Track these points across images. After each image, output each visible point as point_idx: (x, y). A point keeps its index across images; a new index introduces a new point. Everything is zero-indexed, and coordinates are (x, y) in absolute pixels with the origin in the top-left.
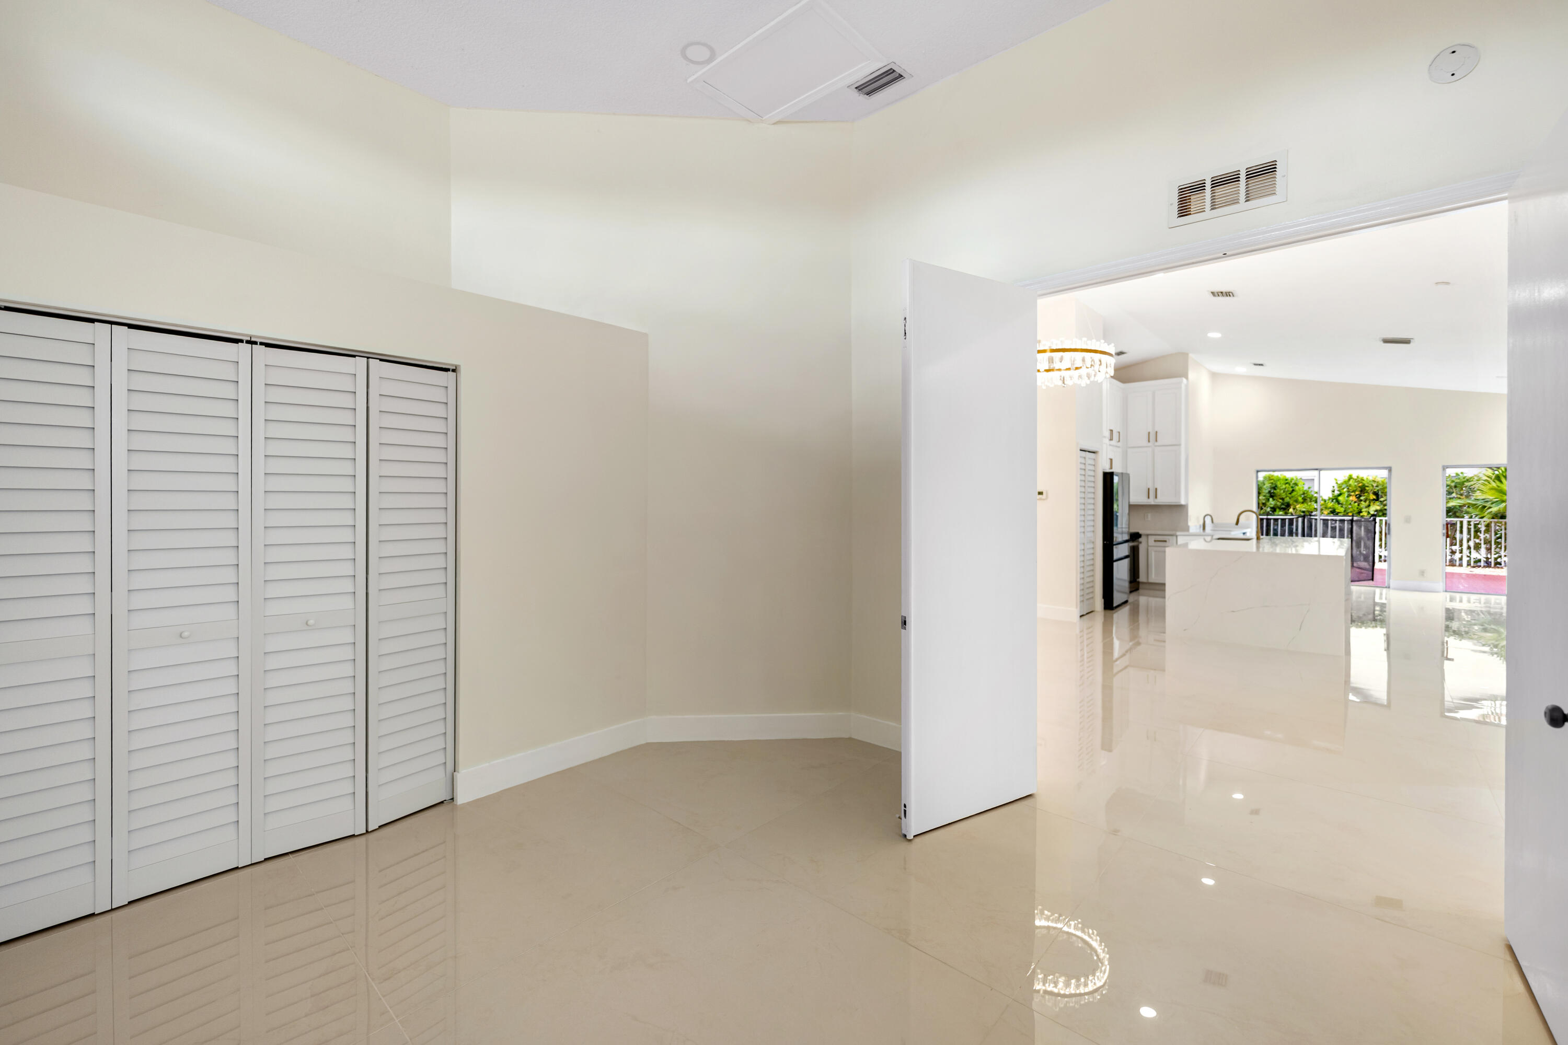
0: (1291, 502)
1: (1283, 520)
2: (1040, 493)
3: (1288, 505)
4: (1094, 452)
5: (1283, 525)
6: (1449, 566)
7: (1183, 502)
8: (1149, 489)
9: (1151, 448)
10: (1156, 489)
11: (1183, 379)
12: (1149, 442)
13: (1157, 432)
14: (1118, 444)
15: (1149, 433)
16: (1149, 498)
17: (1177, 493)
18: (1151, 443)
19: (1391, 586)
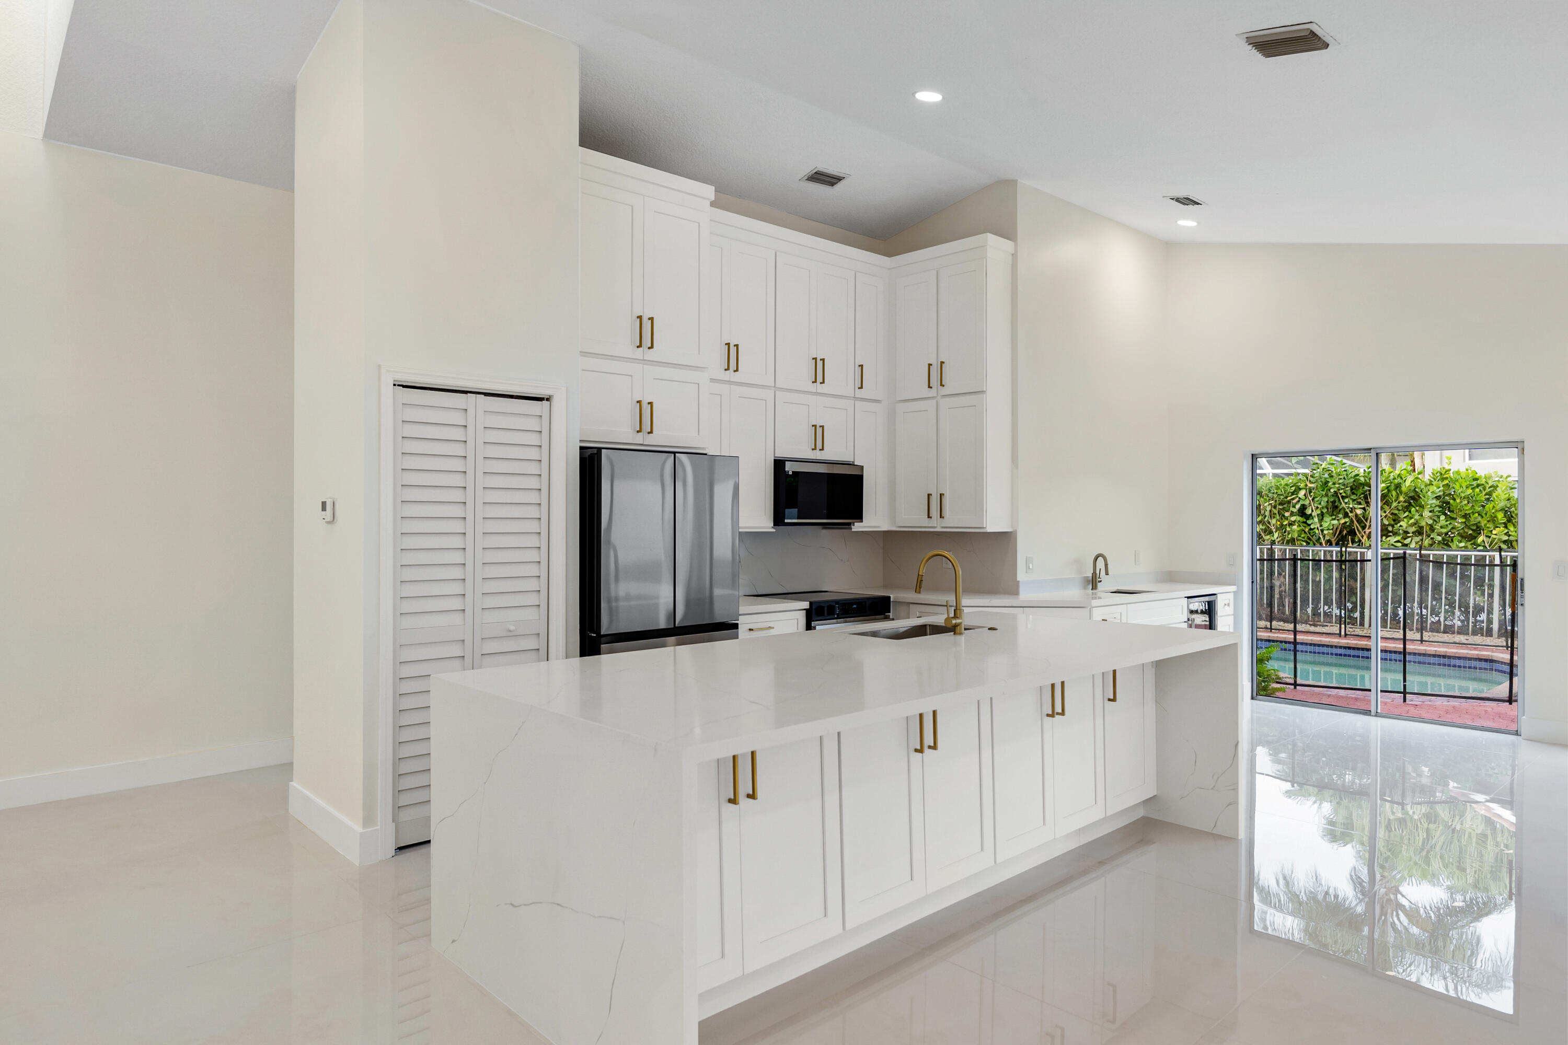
2: (324, 507)
4: (539, 399)
8: (929, 495)
9: (934, 401)
10: (941, 495)
11: (990, 237)
12: (930, 387)
13: (942, 363)
14: (860, 394)
15: (930, 365)
16: (929, 517)
17: (978, 505)
18: (934, 389)
19: (1523, 731)
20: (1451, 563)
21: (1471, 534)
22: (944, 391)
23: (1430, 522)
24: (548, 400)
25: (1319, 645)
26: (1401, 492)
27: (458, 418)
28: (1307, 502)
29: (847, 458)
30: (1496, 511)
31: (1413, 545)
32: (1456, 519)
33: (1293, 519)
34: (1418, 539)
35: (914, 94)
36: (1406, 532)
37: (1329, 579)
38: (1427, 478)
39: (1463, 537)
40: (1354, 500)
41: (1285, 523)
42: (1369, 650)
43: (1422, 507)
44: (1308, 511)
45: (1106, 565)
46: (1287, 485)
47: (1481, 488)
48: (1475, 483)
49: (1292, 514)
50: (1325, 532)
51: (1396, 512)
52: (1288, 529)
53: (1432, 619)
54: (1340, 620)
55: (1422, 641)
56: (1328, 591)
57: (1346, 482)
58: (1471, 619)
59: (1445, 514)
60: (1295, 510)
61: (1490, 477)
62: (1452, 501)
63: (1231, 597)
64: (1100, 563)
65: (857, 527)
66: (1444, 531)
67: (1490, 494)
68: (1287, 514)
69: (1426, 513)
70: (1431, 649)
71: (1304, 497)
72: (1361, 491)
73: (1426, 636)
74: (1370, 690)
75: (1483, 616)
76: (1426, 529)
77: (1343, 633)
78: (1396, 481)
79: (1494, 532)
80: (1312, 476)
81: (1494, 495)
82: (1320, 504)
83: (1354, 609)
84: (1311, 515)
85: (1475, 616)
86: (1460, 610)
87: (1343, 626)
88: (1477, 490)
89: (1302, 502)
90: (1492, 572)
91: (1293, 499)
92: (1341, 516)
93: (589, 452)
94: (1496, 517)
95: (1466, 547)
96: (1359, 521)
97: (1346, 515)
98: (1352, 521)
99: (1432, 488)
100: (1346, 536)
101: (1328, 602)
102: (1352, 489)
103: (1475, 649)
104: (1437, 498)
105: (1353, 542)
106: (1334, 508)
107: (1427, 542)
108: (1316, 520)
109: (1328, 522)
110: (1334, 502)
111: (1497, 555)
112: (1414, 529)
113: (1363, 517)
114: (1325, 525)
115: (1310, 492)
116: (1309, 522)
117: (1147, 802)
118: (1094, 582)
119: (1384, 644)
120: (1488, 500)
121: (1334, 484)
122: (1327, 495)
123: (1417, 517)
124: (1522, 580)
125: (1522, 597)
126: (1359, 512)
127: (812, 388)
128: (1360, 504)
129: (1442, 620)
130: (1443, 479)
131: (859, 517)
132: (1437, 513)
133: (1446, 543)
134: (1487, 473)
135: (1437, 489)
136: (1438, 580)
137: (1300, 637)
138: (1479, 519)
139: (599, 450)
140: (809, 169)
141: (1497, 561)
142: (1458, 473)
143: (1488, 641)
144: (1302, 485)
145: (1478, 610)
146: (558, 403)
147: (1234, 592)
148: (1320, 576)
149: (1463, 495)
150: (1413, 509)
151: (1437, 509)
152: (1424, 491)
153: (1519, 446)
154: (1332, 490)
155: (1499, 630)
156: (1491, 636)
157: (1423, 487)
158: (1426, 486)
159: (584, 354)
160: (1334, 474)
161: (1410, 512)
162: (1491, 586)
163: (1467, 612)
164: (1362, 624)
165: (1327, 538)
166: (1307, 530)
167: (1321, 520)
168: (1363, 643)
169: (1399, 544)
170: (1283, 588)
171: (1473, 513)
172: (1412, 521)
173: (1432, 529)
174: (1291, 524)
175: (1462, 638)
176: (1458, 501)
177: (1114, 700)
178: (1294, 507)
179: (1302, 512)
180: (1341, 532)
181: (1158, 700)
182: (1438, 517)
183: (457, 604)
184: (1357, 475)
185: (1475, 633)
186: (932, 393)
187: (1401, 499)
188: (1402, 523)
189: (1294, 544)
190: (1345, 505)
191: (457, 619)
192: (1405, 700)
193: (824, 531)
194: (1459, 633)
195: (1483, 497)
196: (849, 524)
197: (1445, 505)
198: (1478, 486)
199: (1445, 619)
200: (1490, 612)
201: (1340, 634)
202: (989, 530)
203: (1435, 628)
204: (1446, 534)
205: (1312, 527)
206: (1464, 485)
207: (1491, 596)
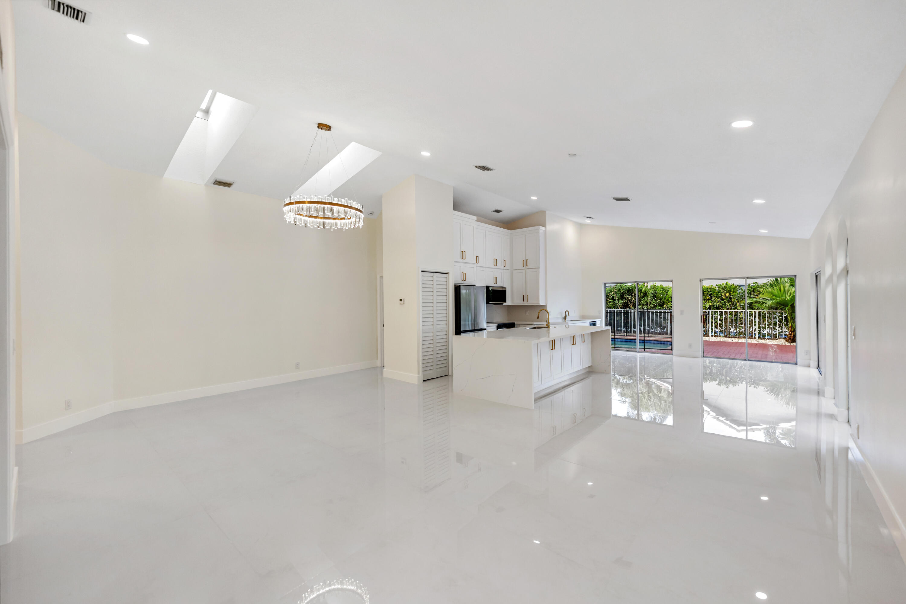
0: (665, 301)
1: (660, 312)
2: (401, 300)
3: (664, 303)
4: (446, 273)
5: (660, 316)
6: (749, 338)
7: (542, 303)
8: (524, 295)
9: (525, 270)
10: (527, 295)
11: (540, 227)
12: (523, 266)
13: (527, 260)
14: (505, 268)
15: (523, 260)
16: (524, 301)
17: (538, 298)
18: (524, 267)
19: (673, 354)
20: (656, 312)
21: (661, 305)
22: (528, 267)
23: (650, 301)
24: (448, 273)
25: (619, 339)
26: (642, 292)
27: (431, 279)
28: (614, 296)
29: (502, 286)
30: (669, 298)
31: (645, 308)
32: (657, 300)
33: (610, 301)
34: (647, 306)
35: (530, 197)
36: (643, 304)
37: (621, 319)
38: (649, 287)
39: (660, 305)
40: (628, 295)
41: (608, 302)
42: (636, 340)
43: (648, 297)
44: (615, 298)
45: (569, 314)
46: (608, 290)
47: (664, 291)
48: (663, 289)
49: (610, 299)
50: (620, 305)
51: (640, 298)
52: (609, 304)
53: (651, 331)
54: (625, 332)
55: (648, 336)
56: (621, 323)
57: (626, 289)
58: (662, 330)
59: (654, 299)
60: (610, 298)
61: (667, 287)
62: (656, 295)
63: (600, 322)
64: (567, 313)
65: (504, 304)
66: (654, 304)
67: (667, 292)
68: (608, 299)
69: (649, 299)
70: (651, 339)
71: (613, 294)
72: (630, 292)
73: (649, 335)
74: (636, 348)
75: (665, 330)
76: (649, 303)
77: (626, 335)
78: (640, 289)
79: (668, 304)
80: (616, 287)
81: (668, 293)
82: (618, 296)
83: (628, 328)
84: (615, 299)
85: (663, 329)
86: (659, 327)
87: (626, 333)
88: (663, 291)
89: (612, 296)
90: (668, 315)
91: (610, 295)
92: (624, 299)
93: (456, 286)
94: (669, 299)
95: (660, 308)
96: (630, 301)
97: (626, 299)
98: (627, 301)
99: (651, 291)
100: (625, 305)
101: (621, 327)
102: (627, 291)
103: (663, 338)
104: (652, 294)
105: (628, 308)
106: (622, 297)
107: (649, 307)
108: (617, 301)
109: (621, 301)
110: (622, 295)
111: (669, 310)
112: (645, 303)
113: (631, 300)
114: (620, 302)
115: (615, 292)
116: (615, 302)
117: (589, 367)
118: (565, 318)
119: (640, 338)
120: (666, 294)
121: (622, 290)
122: (620, 293)
123: (646, 299)
124: (673, 315)
125: (673, 320)
126: (630, 298)
127: (494, 267)
128: (630, 296)
129: (654, 331)
130: (654, 288)
131: (505, 301)
132: (652, 299)
133: (655, 307)
134: (666, 286)
135: (652, 291)
136: (653, 319)
137: (616, 337)
138: (664, 300)
139: (460, 286)
140: (495, 209)
141: (669, 312)
142: (658, 286)
143: (667, 336)
144: (613, 290)
145: (664, 328)
146: (450, 274)
147: (600, 321)
148: (618, 318)
149: (659, 293)
150: (645, 297)
151: (652, 297)
152: (648, 292)
153: (672, 281)
154: (622, 292)
155: (670, 333)
156: (668, 335)
157: (648, 290)
158: (649, 290)
159: (455, 262)
160: (622, 287)
161: (644, 298)
162: (668, 320)
163: (661, 328)
164: (631, 332)
165: (620, 306)
166: (614, 304)
167: (618, 301)
168: (634, 338)
169: (641, 308)
170: (607, 322)
171: (662, 298)
172: (645, 301)
173: (651, 303)
174: (610, 302)
175: (660, 336)
176: (658, 295)
177: (584, 342)
178: (610, 297)
179: (613, 298)
180: (624, 304)
181: (592, 344)
182: (652, 300)
183: (432, 323)
184: (629, 287)
185: (663, 334)
186: (524, 268)
187: (642, 294)
188: (642, 302)
189: (610, 309)
190: (626, 296)
191: (432, 327)
192: (644, 350)
193: (494, 306)
194: (659, 334)
195: (665, 294)
196: (502, 303)
197: (654, 296)
198: (664, 290)
199: (655, 330)
200: (667, 328)
201: (625, 335)
202: (541, 304)
203: (652, 333)
204: (655, 305)
205: (616, 303)
206: (660, 290)
207: (668, 323)
